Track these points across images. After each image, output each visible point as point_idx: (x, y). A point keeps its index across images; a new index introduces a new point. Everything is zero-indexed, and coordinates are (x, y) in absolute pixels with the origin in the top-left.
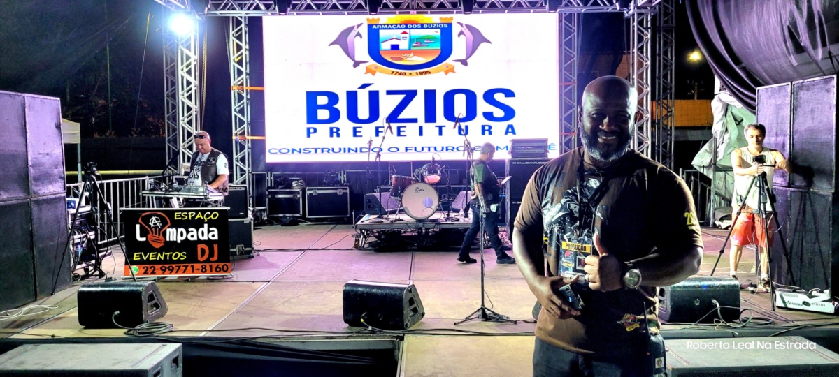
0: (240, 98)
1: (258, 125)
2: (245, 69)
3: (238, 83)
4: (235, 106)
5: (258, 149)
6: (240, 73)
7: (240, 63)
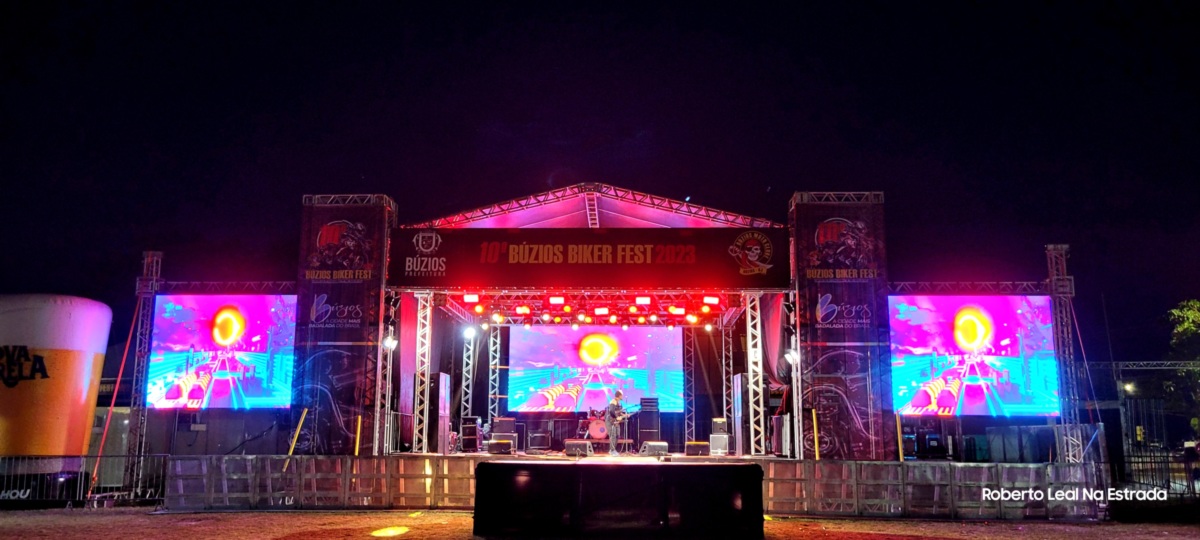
0: (494, 372)
1: (503, 389)
2: (498, 355)
3: (494, 364)
4: (491, 378)
5: (503, 403)
6: (494, 358)
7: (495, 351)
